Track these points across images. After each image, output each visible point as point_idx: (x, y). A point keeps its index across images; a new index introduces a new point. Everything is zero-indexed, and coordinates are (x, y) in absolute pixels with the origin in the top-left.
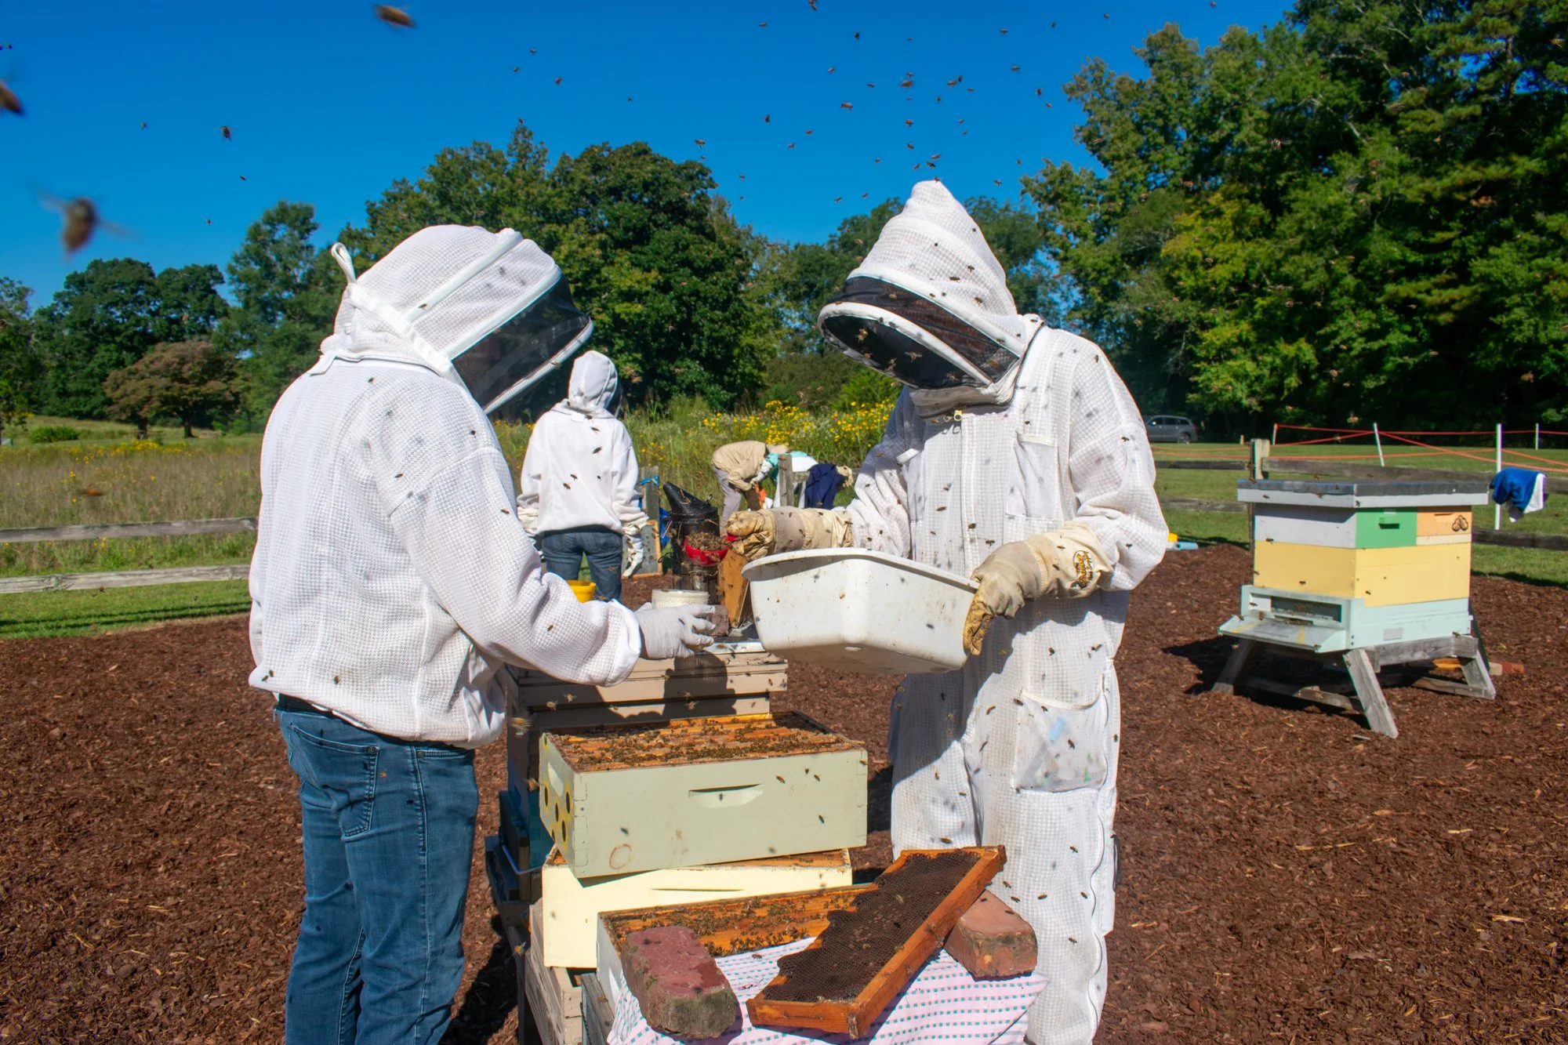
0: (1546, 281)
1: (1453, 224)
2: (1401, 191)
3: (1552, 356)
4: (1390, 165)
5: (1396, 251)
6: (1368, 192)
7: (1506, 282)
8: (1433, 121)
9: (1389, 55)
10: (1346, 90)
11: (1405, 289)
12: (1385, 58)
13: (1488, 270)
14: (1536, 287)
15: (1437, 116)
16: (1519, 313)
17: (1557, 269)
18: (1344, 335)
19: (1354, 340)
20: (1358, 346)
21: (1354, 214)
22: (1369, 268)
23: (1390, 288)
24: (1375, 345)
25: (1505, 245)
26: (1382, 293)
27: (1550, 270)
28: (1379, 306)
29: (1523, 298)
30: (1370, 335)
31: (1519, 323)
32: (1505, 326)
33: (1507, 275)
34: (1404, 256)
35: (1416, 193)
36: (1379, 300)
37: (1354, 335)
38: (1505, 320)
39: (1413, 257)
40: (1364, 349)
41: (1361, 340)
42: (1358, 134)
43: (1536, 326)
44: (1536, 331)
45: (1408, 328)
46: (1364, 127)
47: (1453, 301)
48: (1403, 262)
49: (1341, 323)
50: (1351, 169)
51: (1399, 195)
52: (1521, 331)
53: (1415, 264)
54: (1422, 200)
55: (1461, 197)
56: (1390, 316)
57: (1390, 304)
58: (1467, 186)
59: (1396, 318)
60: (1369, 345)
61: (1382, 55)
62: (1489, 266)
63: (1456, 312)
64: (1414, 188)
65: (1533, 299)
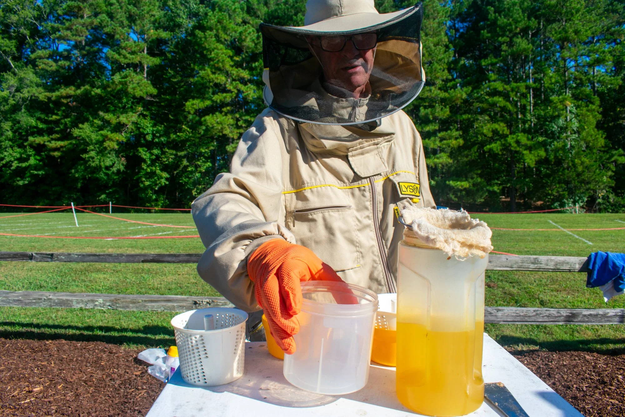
0: (104, 141)
1: (60, 113)
2: (36, 95)
3: (104, 173)
4: (31, 82)
5: (33, 122)
6: (22, 93)
7: (87, 140)
8: (51, 66)
9: (31, 33)
10: (10, 44)
11: (39, 140)
12: (28, 34)
13: (80, 134)
14: (101, 143)
15: (54, 64)
16: (93, 154)
17: (109, 136)
18: (7, 159)
19: (12, 162)
20: (15, 164)
21: (14, 102)
22: (20, 128)
23: (31, 139)
24: (24, 165)
25: (86, 124)
26: (27, 140)
27: (107, 136)
28: (25, 147)
29: (95, 147)
30: (21, 160)
31: (93, 158)
32: (87, 159)
33: (88, 137)
34: (37, 124)
35: (43, 97)
36: (26, 144)
37: (13, 159)
38: (87, 156)
39: (41, 126)
40: (18, 167)
41: (16, 162)
42: (13, 66)
43: (100, 159)
44: (100, 162)
45: (38, 158)
46: (16, 63)
47: (62, 147)
48: (36, 127)
49: (6, 153)
50: (13, 81)
51: (35, 96)
52: (93, 162)
53: (42, 129)
54: (46, 100)
55: (65, 101)
56: (31, 152)
57: (31, 146)
58: (68, 97)
59: (34, 153)
60: (20, 165)
61: (27, 32)
62: (80, 132)
63: (63, 152)
64: (42, 95)
65: (99, 148)
